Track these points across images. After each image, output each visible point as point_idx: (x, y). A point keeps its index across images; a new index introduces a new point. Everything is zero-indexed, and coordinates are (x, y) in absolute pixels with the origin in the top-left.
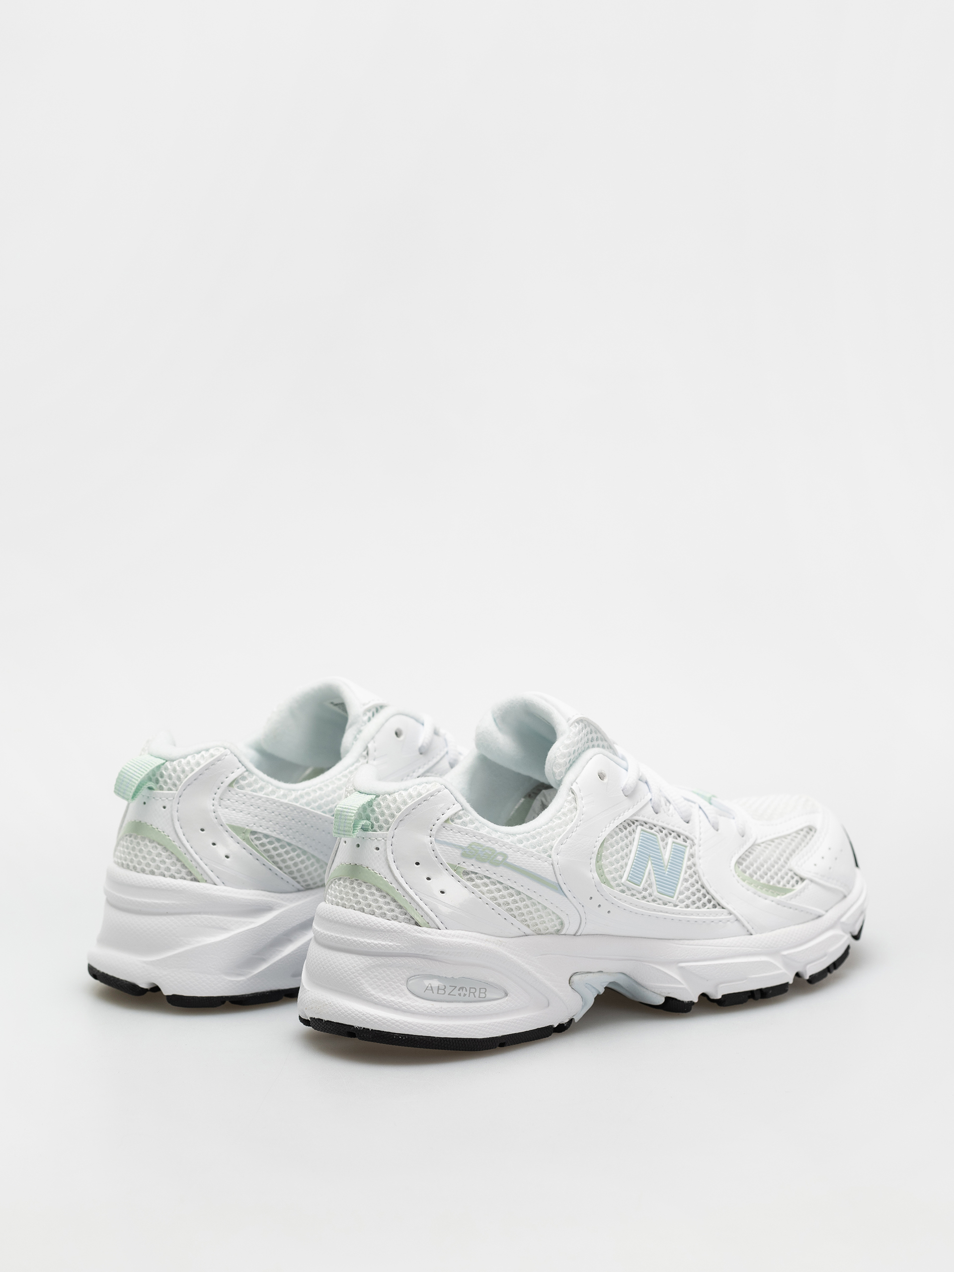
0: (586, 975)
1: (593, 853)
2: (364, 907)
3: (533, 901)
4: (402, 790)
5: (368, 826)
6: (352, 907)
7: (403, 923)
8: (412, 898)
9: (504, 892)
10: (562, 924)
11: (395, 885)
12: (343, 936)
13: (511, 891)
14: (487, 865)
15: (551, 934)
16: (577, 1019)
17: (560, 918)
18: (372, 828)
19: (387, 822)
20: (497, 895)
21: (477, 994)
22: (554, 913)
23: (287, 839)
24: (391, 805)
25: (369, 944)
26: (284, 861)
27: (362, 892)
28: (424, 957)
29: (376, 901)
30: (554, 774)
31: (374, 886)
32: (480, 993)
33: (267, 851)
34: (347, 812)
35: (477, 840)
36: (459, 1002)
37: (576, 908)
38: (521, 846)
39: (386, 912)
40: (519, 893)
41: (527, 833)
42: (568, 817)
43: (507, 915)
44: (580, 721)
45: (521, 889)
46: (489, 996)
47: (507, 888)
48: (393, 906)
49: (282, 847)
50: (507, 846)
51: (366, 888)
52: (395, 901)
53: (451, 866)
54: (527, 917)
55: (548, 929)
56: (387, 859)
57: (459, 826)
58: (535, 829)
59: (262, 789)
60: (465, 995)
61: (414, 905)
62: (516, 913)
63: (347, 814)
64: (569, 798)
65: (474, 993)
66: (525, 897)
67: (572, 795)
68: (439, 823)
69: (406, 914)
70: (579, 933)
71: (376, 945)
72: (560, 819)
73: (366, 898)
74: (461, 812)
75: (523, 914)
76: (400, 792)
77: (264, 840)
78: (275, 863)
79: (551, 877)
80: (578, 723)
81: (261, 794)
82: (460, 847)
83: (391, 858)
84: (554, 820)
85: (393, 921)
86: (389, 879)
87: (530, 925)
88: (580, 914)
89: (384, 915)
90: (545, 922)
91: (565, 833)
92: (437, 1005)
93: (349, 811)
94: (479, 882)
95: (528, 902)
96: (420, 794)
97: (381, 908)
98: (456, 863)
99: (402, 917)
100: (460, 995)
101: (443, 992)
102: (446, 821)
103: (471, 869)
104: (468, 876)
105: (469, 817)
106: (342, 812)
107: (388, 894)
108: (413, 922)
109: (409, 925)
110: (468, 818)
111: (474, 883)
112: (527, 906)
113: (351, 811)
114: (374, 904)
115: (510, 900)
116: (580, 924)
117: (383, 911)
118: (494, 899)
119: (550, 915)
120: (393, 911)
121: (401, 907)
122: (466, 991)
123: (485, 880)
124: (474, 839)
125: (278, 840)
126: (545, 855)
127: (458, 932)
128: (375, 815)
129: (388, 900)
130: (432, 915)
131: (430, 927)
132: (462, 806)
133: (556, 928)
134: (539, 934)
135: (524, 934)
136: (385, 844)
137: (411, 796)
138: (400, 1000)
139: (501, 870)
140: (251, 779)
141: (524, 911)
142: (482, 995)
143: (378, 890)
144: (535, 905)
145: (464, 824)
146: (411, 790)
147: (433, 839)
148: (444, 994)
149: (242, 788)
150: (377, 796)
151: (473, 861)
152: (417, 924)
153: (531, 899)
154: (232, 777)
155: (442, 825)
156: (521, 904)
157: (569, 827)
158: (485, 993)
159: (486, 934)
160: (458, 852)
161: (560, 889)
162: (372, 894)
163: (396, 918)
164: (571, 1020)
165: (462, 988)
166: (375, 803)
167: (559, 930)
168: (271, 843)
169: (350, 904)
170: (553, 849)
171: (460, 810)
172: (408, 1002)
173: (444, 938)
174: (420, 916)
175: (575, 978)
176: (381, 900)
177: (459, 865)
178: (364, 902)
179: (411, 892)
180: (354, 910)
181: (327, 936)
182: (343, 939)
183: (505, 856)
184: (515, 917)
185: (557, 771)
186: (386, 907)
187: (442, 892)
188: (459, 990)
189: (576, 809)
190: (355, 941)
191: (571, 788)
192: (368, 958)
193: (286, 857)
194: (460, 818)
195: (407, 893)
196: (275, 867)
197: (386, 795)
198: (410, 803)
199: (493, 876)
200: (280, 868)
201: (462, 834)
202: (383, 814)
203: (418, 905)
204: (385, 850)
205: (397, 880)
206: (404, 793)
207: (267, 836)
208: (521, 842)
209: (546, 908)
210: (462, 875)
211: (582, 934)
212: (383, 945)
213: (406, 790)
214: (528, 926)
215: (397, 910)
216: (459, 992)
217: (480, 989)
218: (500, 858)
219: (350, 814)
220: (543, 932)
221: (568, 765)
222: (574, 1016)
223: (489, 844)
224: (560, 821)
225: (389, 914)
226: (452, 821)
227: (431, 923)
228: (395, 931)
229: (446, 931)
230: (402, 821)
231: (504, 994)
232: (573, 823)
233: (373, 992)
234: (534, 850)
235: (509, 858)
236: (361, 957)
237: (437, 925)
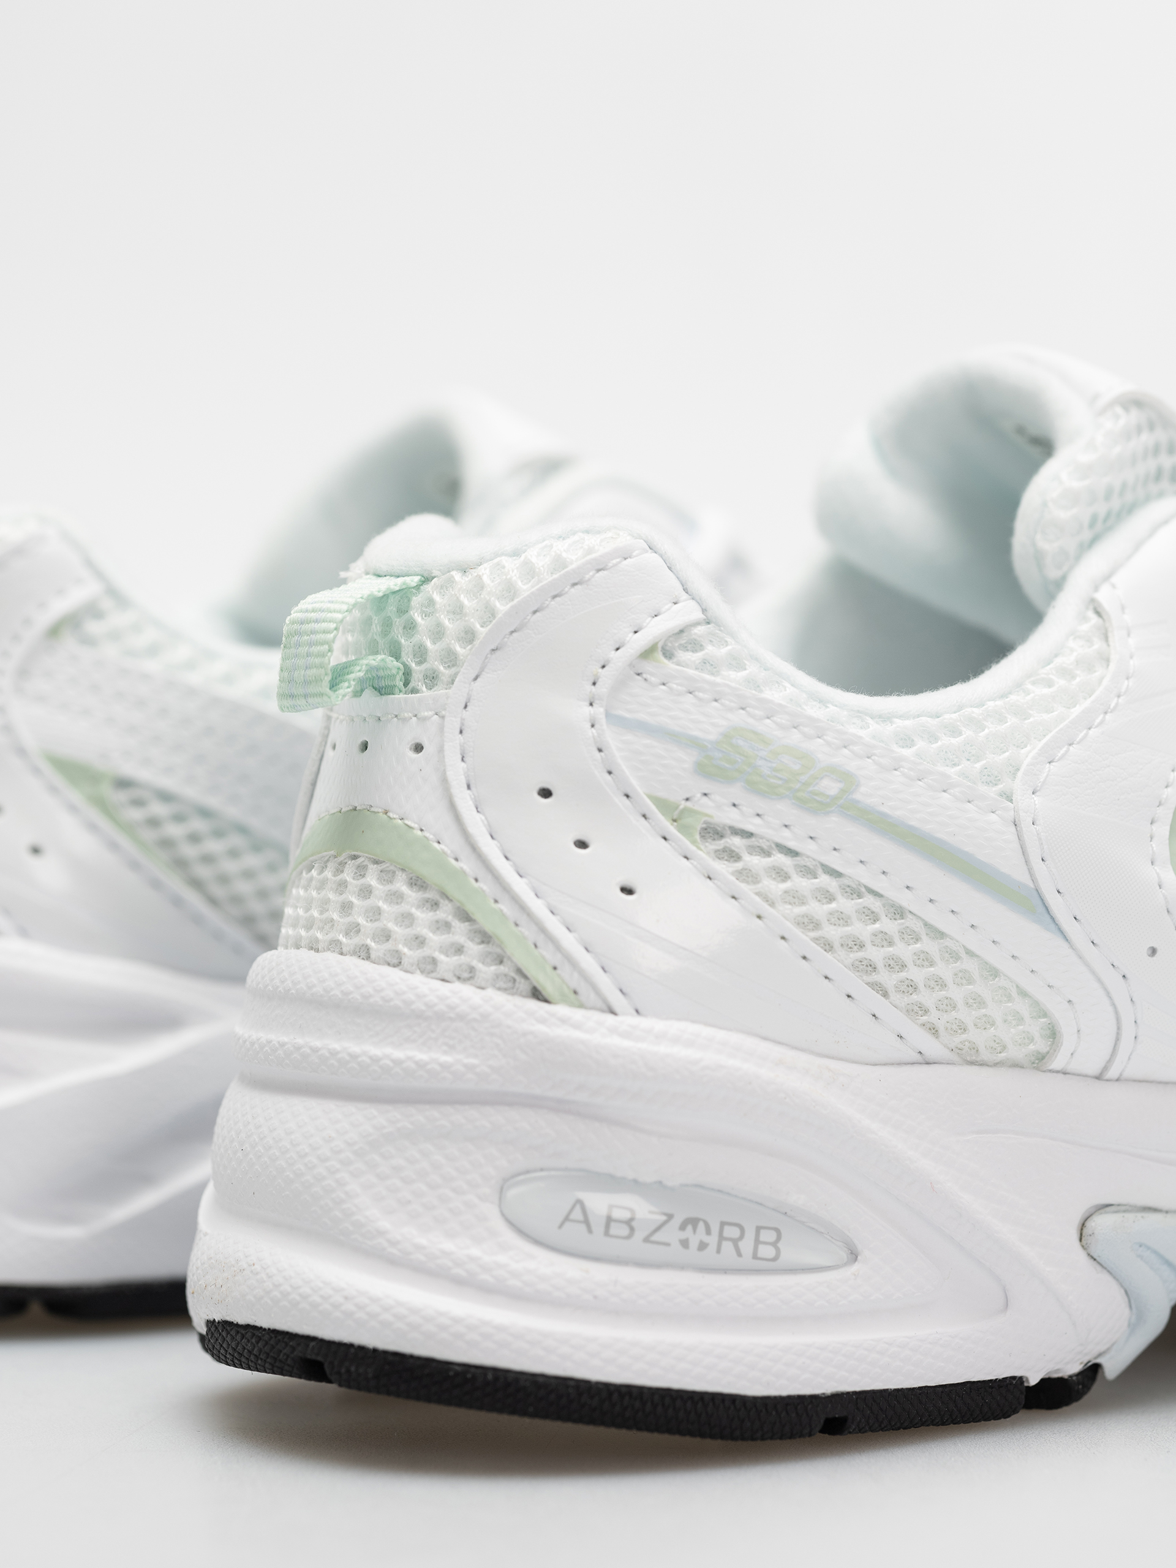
0: (1139, 1215)
1: (1160, 804)
2: (369, 942)
3: (947, 942)
4: (503, 554)
5: (393, 677)
6: (336, 946)
7: (490, 992)
8: (523, 908)
9: (845, 904)
10: (1053, 1034)
11: (467, 865)
12: (300, 1041)
13: (869, 901)
14: (785, 810)
15: (1016, 1065)
16: (1112, 1368)
17: (1045, 1015)
18: (406, 684)
19: (451, 659)
20: (819, 910)
21: (747, 1245)
22: (1023, 994)
23: (233, 812)
24: (466, 602)
25: (375, 1060)
26: (224, 879)
27: (366, 892)
28: (560, 1107)
29: (407, 919)
30: (1039, 557)
31: (403, 870)
32: (757, 1242)
33: (167, 844)
34: (317, 621)
35: (751, 721)
36: (682, 1267)
37: (1099, 981)
38: (907, 752)
39: (437, 955)
40: (899, 912)
41: (931, 717)
42: (1078, 679)
43: (856, 984)
44: (1134, 402)
45: (904, 899)
46: (790, 1254)
47: (855, 891)
48: (460, 932)
49: (219, 834)
50: (855, 748)
51: (380, 880)
52: (465, 917)
53: (663, 805)
54: (927, 998)
55: (1004, 1048)
56: (444, 781)
57: (691, 672)
58: (960, 708)
59: (153, 651)
60: (703, 1246)
61: (528, 931)
62: (889, 979)
63: (317, 626)
64: (1085, 627)
65: (735, 1242)
66: (918, 926)
67: (1094, 619)
68: (619, 660)
69: (501, 962)
70: (1112, 1073)
71: (397, 1062)
72: (1050, 684)
73: (375, 914)
74: (699, 630)
75: (912, 987)
76: (496, 561)
77: (159, 809)
78: (196, 884)
79: (1012, 867)
80: (1126, 408)
81: (151, 666)
82: (693, 743)
83: (457, 773)
84: (1029, 686)
85: (457, 986)
86: (451, 844)
87: (941, 1025)
88: (1114, 1005)
89: (429, 967)
90: (993, 1024)
91: (1062, 726)
92: (601, 1273)
93: (323, 615)
94: (754, 861)
95: (927, 945)
96: (559, 563)
97: (419, 941)
98: (676, 796)
99: (487, 971)
100: (685, 1243)
101: (625, 1231)
102: (647, 654)
103: (729, 817)
104: (721, 844)
105: (729, 647)
106: (302, 623)
107: (445, 896)
108: (523, 985)
109: (510, 998)
110: (724, 650)
111: (739, 865)
112: (924, 959)
113: (329, 615)
114: (398, 930)
115: (864, 930)
116: (1117, 1039)
117: (426, 951)
118: (810, 923)
119: (1010, 998)
120: (459, 950)
121: (485, 938)
122: (708, 1231)
123: (779, 859)
124: (739, 718)
125: (205, 813)
126: (992, 792)
127: (675, 1027)
128: (416, 638)
129: (445, 913)
130: (588, 962)
131: (581, 1006)
132: (704, 611)
133: (1032, 1047)
134: (972, 1063)
135: (918, 1057)
136: (441, 729)
137: (530, 571)
138: (475, 1252)
139: (834, 826)
140: (118, 619)
141: (917, 974)
142: (767, 1251)
143: (417, 882)
144: (957, 958)
145: (707, 664)
146: (532, 555)
147: (599, 710)
148: (629, 1237)
149: (89, 641)
150: (426, 580)
151: (736, 792)
152: (537, 994)
153: (942, 935)
154: (59, 607)
155: (631, 665)
156: (904, 951)
157: (1076, 711)
158: (774, 1244)
159: (779, 1043)
160: (687, 758)
161: (1042, 909)
162: (396, 897)
163: (467, 976)
164: (1093, 1371)
165: (693, 1222)
166: (416, 601)
167: (1043, 1058)
168: (179, 818)
169: (330, 936)
170: (1020, 774)
171: (697, 624)
172: (502, 1258)
173: (627, 1043)
174: (549, 970)
175: (1101, 1223)
176: (423, 916)
177: (688, 804)
178: (369, 924)
179: (521, 887)
180: (342, 954)
181: (256, 1046)
182: (298, 1048)
183: (849, 780)
184: (885, 995)
185: (1048, 546)
186: (435, 939)
187: (627, 891)
188: (683, 1227)
189: (1108, 661)
190: (334, 1053)
191: (1093, 601)
192: (372, 1110)
193: (230, 867)
194: (695, 646)
195: (506, 888)
196: (192, 898)
197: (454, 573)
198: (525, 589)
199: (808, 848)
200: (213, 901)
201: (700, 699)
202: (438, 633)
203: (543, 930)
204: (441, 750)
205: (474, 848)
206: (511, 565)
207: (165, 797)
208: (907, 741)
209: (995, 973)
210: (698, 837)
211: (1126, 1074)
212: (421, 1065)
213: (516, 554)
214: (934, 1031)
215: (474, 949)
216: (683, 1235)
217: (758, 1229)
218: (830, 787)
219: (324, 625)
220: (985, 1055)
221: (1087, 535)
222: (1100, 1355)
223: (794, 738)
224: (1046, 691)
225: (447, 962)
226: (668, 655)
227: (586, 994)
228: (461, 1017)
229: (636, 1020)
230: (498, 653)
231: (844, 1255)
232: (1089, 701)
233: (384, 1224)
234: (952, 771)
235: (863, 789)
236: (351, 1108)
237: (605, 1000)
